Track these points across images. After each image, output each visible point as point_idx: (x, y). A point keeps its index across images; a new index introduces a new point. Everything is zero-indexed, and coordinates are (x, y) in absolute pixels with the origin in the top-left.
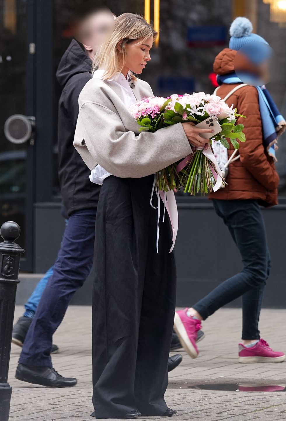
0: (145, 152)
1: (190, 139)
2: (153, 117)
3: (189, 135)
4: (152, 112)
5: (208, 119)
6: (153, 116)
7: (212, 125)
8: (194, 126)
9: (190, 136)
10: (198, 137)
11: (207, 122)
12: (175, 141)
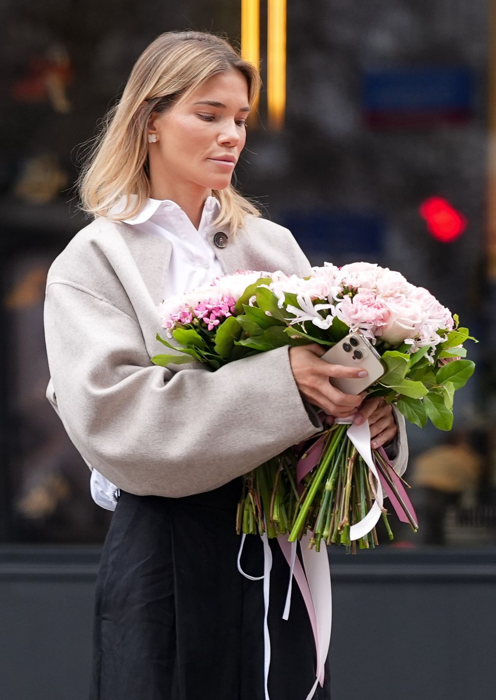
0: (183, 424)
1: (307, 392)
2: (210, 328)
3: (301, 381)
4: (210, 313)
5: (347, 340)
6: (212, 322)
7: (358, 355)
8: (320, 357)
9: (306, 386)
10: (327, 388)
11: (347, 348)
12: (265, 398)
